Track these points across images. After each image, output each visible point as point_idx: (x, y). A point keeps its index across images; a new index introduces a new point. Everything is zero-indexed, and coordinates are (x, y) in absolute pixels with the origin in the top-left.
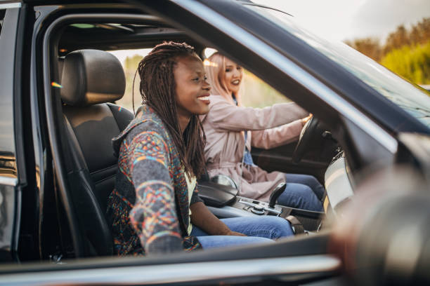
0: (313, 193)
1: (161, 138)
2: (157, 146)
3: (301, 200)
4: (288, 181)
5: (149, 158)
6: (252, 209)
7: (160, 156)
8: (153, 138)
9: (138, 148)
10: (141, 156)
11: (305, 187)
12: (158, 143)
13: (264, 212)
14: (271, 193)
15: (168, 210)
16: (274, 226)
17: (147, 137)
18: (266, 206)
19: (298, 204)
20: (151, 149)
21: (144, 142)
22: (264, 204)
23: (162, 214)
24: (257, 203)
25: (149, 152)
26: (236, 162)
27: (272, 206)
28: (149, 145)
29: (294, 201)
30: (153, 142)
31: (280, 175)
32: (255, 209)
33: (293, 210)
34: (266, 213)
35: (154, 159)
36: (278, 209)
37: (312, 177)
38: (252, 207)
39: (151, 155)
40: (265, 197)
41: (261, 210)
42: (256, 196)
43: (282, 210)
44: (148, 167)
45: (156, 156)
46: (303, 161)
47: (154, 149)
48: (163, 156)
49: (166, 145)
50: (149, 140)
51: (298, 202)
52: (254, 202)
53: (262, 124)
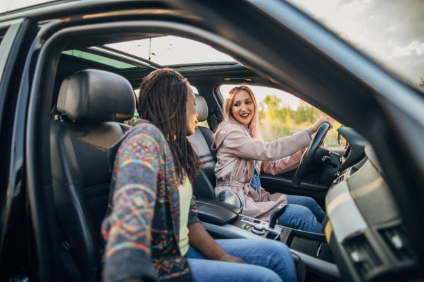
0: (312, 215)
1: (153, 140)
2: (146, 147)
3: (301, 220)
4: (290, 202)
5: (135, 161)
6: (253, 228)
7: (148, 158)
8: (144, 140)
9: (128, 150)
10: (129, 159)
11: (305, 208)
12: (148, 145)
13: (264, 232)
14: (272, 212)
15: (135, 217)
16: (272, 252)
17: (139, 140)
18: (267, 226)
19: (298, 224)
20: (139, 151)
21: (135, 144)
22: (264, 224)
23: (127, 222)
24: (258, 222)
25: (137, 154)
26: (245, 183)
27: (272, 226)
28: (139, 147)
29: (295, 221)
30: (144, 144)
31: (283, 197)
32: (255, 228)
33: (293, 231)
34: (266, 234)
35: (140, 162)
36: (278, 230)
37: (310, 198)
38: (253, 226)
39: (137, 158)
40: (267, 216)
41: (261, 230)
42: (258, 215)
43: (282, 231)
44: (130, 171)
45: (143, 159)
46: (303, 183)
47: (143, 151)
48: (153, 158)
49: (158, 146)
50: (140, 142)
51: (298, 223)
52: (255, 222)
53: (269, 156)
